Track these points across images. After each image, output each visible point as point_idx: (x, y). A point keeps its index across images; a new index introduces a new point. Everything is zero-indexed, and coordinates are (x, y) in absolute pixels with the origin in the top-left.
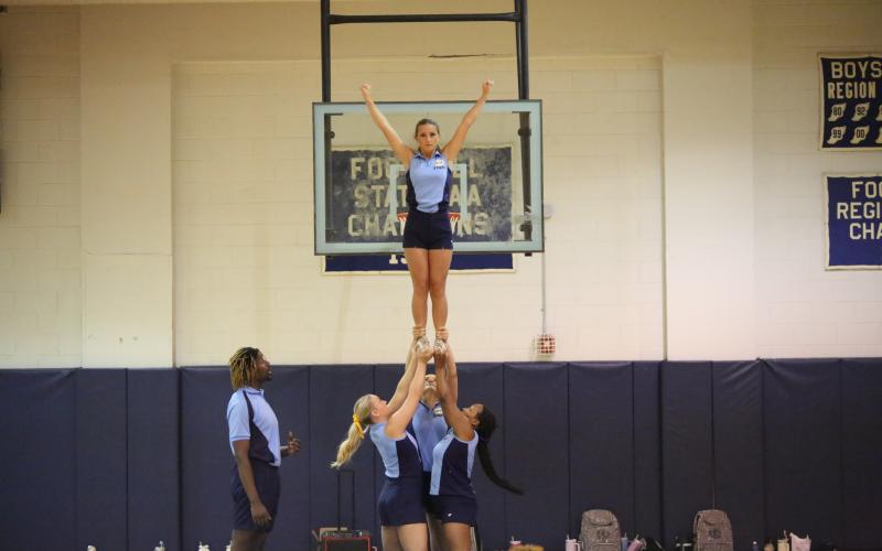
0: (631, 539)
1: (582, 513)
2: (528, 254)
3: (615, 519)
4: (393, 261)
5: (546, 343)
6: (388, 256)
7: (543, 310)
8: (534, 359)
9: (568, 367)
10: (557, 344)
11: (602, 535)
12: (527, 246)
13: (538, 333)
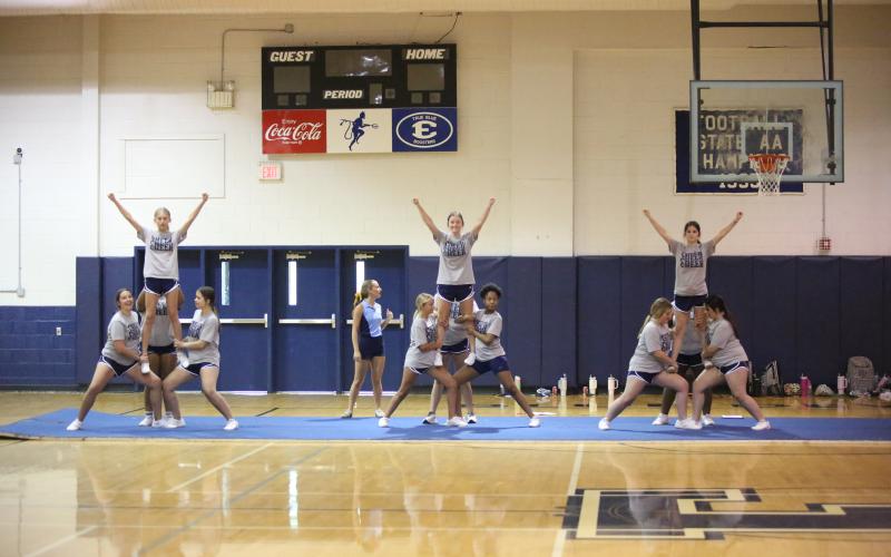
0: (881, 376)
1: (847, 359)
2: (832, 183)
3: (871, 364)
4: (723, 186)
5: (825, 243)
6: (719, 183)
7: (824, 220)
8: (817, 254)
9: (840, 259)
10: (832, 244)
11: (862, 373)
12: (832, 178)
13: (820, 237)
